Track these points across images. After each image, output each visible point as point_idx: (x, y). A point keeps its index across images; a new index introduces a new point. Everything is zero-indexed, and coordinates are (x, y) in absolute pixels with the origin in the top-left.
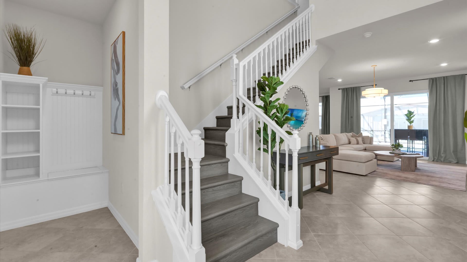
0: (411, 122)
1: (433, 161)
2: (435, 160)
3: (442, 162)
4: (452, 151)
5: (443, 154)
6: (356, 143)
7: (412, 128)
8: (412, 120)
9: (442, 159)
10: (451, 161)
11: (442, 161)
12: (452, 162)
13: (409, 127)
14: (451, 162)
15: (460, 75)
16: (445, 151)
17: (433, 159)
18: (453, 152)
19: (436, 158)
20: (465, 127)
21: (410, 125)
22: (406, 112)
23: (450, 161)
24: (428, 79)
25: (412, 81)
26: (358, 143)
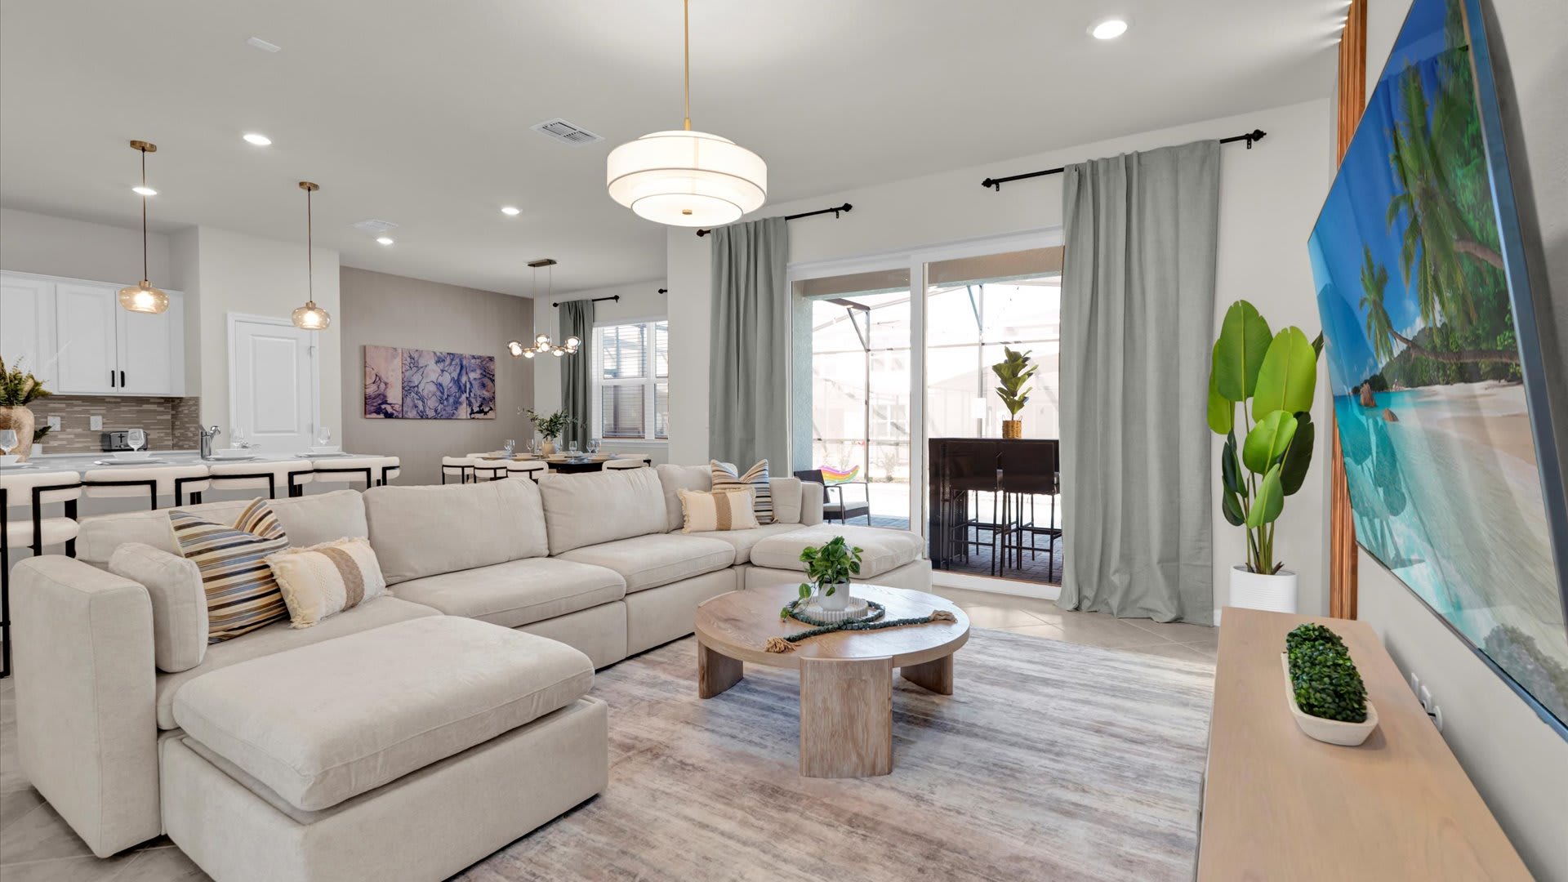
0: (1014, 405)
1: (1077, 609)
2: (1086, 604)
3: (1112, 614)
4: (1155, 557)
5: (1116, 571)
6: (714, 524)
7: (1019, 432)
8: (1020, 392)
9: (1115, 602)
10: (1151, 610)
11: (1115, 612)
12: (1156, 619)
13: (1007, 426)
14: (1151, 615)
15: (1196, 143)
16: (1127, 558)
17: (1075, 601)
18: (1160, 561)
19: (1089, 593)
20: (1212, 431)
21: (1010, 419)
22: (1002, 358)
23: (1145, 609)
24: (1061, 170)
25: (997, 182)
26: (724, 526)
